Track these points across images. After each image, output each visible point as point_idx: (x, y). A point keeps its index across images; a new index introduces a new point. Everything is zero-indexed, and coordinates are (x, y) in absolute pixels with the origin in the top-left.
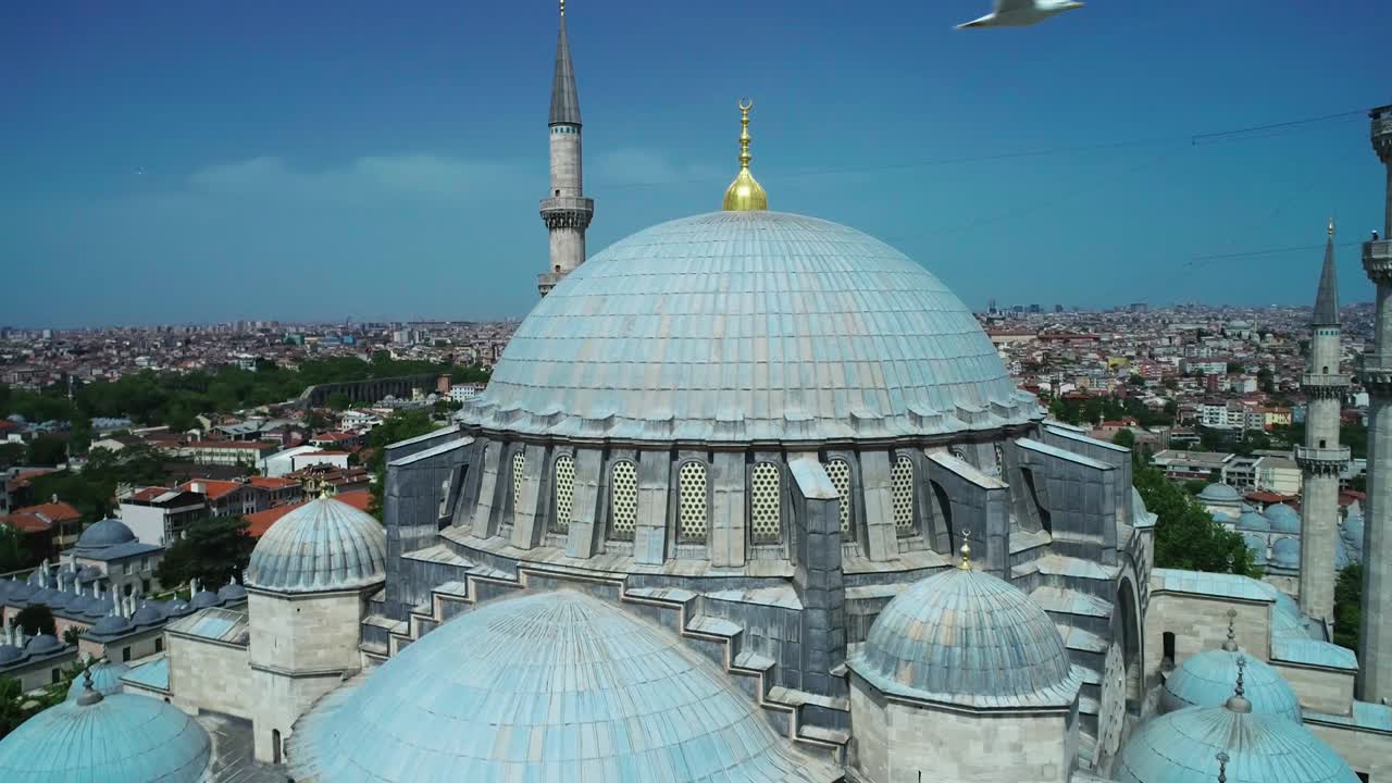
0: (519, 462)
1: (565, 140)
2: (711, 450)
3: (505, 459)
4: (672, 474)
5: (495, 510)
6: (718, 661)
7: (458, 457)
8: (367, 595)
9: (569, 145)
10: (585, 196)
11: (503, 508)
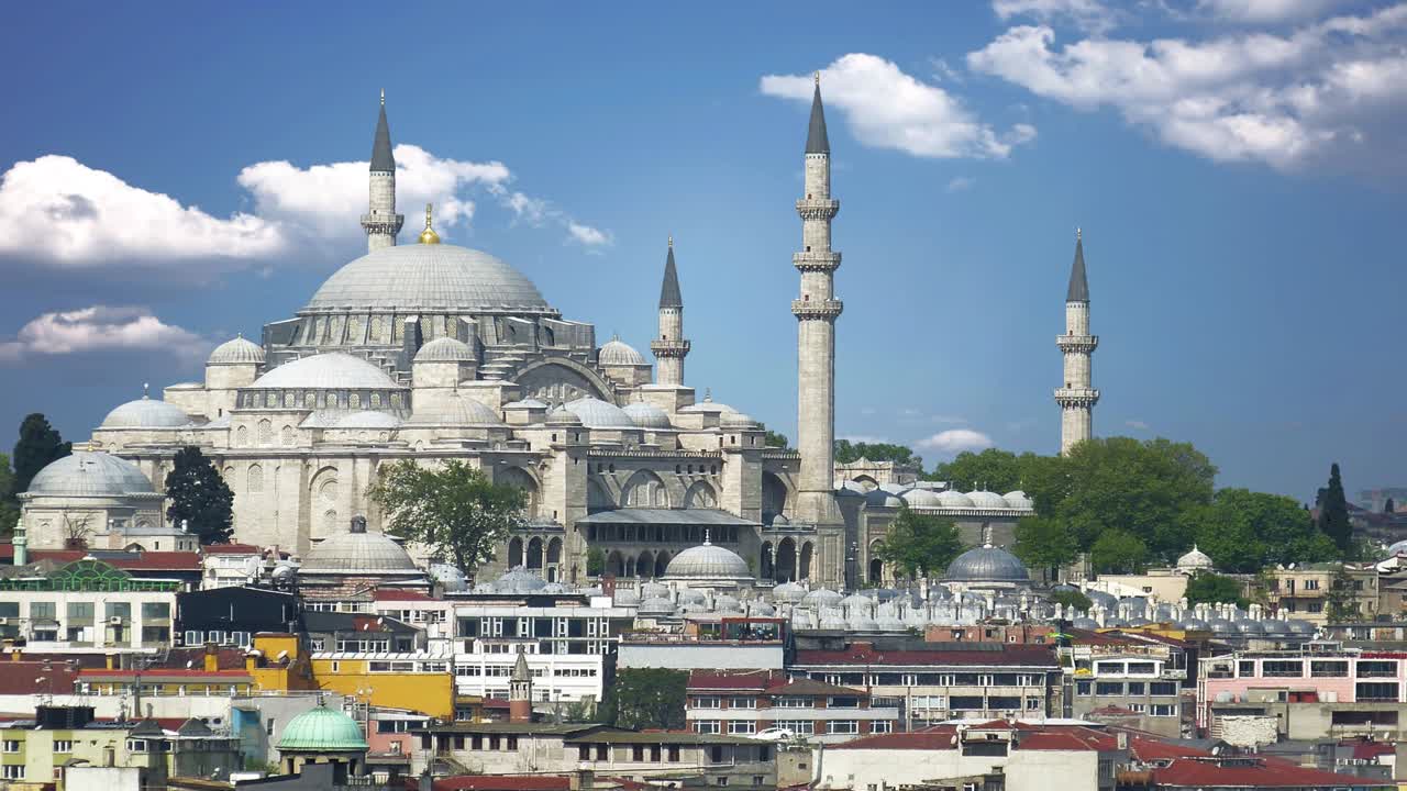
0: (318, 322)
1: (381, 180)
2: (382, 314)
3: (314, 321)
4: (369, 321)
5: (309, 338)
6: (377, 366)
7: (296, 324)
8: (258, 365)
9: (385, 183)
10: (398, 212)
11: (312, 335)
